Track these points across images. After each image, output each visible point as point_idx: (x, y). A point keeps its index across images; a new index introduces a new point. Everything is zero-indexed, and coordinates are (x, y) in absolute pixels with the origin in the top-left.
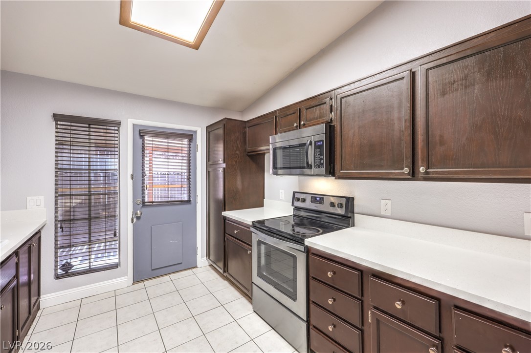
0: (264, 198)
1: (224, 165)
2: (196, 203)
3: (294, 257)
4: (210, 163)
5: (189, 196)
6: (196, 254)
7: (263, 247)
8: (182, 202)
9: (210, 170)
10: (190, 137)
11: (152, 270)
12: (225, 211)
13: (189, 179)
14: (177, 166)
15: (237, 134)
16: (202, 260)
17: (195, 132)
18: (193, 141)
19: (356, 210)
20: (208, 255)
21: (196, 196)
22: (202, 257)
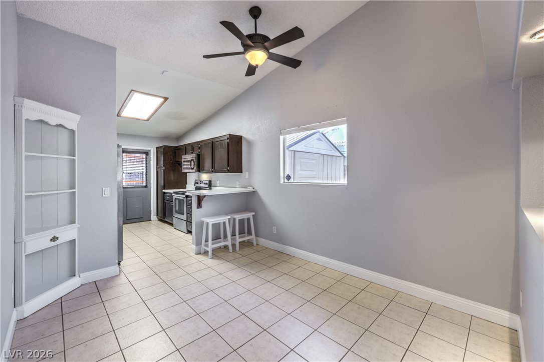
0: (186, 184)
1: (164, 168)
2: (150, 187)
3: (184, 200)
4: (158, 166)
5: (147, 184)
6: (151, 214)
7: (177, 200)
8: (143, 187)
9: (158, 170)
10: (147, 153)
11: (127, 220)
12: (164, 189)
13: (146, 175)
14: (141, 168)
15: (171, 153)
16: (154, 217)
17: (150, 150)
18: (149, 155)
19: (212, 185)
20: (157, 215)
21: (150, 184)
22: (154, 216)
